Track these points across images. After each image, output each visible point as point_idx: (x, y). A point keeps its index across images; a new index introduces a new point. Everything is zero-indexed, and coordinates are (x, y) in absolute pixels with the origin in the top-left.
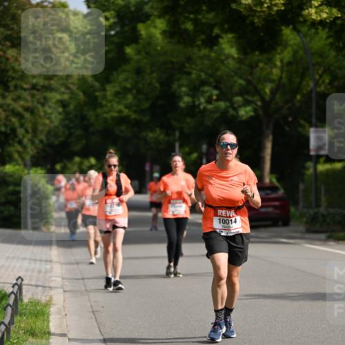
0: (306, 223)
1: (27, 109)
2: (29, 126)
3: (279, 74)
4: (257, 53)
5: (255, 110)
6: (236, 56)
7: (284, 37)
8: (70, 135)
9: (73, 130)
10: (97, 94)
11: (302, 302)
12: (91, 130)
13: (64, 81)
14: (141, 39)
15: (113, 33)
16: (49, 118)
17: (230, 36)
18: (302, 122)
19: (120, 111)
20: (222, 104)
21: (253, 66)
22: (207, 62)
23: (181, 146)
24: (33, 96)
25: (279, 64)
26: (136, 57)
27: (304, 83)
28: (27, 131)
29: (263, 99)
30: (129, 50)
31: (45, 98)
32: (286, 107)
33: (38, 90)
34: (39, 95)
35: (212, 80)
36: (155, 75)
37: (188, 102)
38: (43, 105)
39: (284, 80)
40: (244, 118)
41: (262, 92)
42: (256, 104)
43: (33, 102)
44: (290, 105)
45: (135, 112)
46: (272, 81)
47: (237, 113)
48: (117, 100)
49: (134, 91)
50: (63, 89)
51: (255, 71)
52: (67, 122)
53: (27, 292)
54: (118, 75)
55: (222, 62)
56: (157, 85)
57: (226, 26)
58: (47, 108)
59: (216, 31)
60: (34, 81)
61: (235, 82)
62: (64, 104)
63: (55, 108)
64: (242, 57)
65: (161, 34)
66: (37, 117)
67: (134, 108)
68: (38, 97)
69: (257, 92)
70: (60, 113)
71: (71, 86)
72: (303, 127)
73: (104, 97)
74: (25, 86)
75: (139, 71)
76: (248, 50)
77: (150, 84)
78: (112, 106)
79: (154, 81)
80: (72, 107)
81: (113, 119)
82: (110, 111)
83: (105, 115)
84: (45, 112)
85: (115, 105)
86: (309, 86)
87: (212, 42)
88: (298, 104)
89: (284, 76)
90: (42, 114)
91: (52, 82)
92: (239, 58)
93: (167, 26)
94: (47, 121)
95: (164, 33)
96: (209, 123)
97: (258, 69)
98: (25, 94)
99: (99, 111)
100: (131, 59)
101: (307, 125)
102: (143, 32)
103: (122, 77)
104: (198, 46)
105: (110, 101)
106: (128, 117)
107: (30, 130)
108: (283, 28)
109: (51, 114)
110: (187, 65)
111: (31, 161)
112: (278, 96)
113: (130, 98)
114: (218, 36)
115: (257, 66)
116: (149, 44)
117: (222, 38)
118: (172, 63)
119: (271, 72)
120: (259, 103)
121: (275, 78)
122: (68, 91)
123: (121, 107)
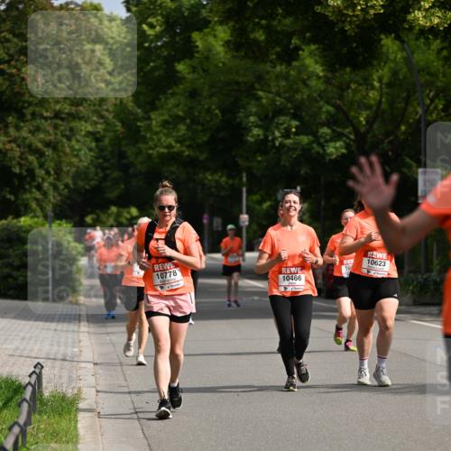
0: (413, 293)
1: (48, 144)
2: (51, 165)
3: (378, 98)
4: (348, 70)
5: (347, 146)
6: (321, 74)
7: (384, 49)
8: (105, 178)
9: (108, 172)
10: (139, 124)
11: (408, 396)
12: (131, 171)
13: (97, 107)
14: (197, 52)
15: (159, 44)
16: (77, 156)
17: (313, 47)
18: (408, 160)
19: (169, 146)
20: (305, 139)
21: (343, 88)
22: (283, 83)
23: (249, 193)
24: (56, 127)
25: (377, 84)
26: (190, 76)
27: (410, 109)
28: (48, 173)
29: (356, 131)
30: (180, 67)
31: (71, 130)
32: (386, 141)
33: (62, 119)
34: (63, 126)
35: (289, 105)
36: (215, 99)
37: (259, 135)
38: (69, 139)
39: (384, 106)
40: (334, 156)
41: (355, 121)
42: (348, 138)
43: (56, 134)
44: (391, 138)
45: (189, 147)
46: (368, 107)
47: (325, 150)
48: (165, 131)
49: (188, 121)
50: (95, 118)
51: (346, 94)
52: (101, 161)
53: (48, 382)
54: (167, 99)
55: (304, 83)
56: (217, 111)
57: (308, 35)
58: (74, 143)
59: (295, 41)
60: (58, 107)
61: (320, 108)
62: (96, 137)
63: (84, 143)
64: (330, 75)
65: (223, 46)
66: (61, 154)
67: (188, 143)
68: (62, 128)
69: (349, 121)
70: (91, 150)
71: (106, 114)
72: (410, 167)
73: (149, 128)
74: (45, 114)
75: (193, 94)
76: (337, 66)
77: (209, 111)
78: (159, 140)
79: (213, 107)
80: (107, 141)
81: (161, 156)
82: (156, 146)
83: (151, 152)
84: (72, 148)
85: (163, 139)
86: (417, 113)
87: (290, 56)
88: (402, 137)
89: (383, 100)
90: (68, 150)
91: (81, 108)
92: (325, 76)
93: (232, 35)
94: (75, 160)
95: (227, 44)
96: (287, 164)
97: (350, 91)
98: (46, 125)
99: (142, 146)
100: (184, 78)
101: (414, 164)
102: (198, 43)
103: (172, 102)
104: (271, 62)
105: (156, 133)
106: (179, 154)
107: (52, 172)
108: (383, 36)
109: (80, 150)
110: (257, 86)
111: (54, 211)
112: (375, 126)
113: (182, 128)
114: (298, 48)
115: (349, 87)
116: (207, 58)
117: (303, 50)
118: (238, 83)
119: (367, 95)
120: (352, 137)
121: (372, 102)
122: (101, 121)
123: (171, 141)
